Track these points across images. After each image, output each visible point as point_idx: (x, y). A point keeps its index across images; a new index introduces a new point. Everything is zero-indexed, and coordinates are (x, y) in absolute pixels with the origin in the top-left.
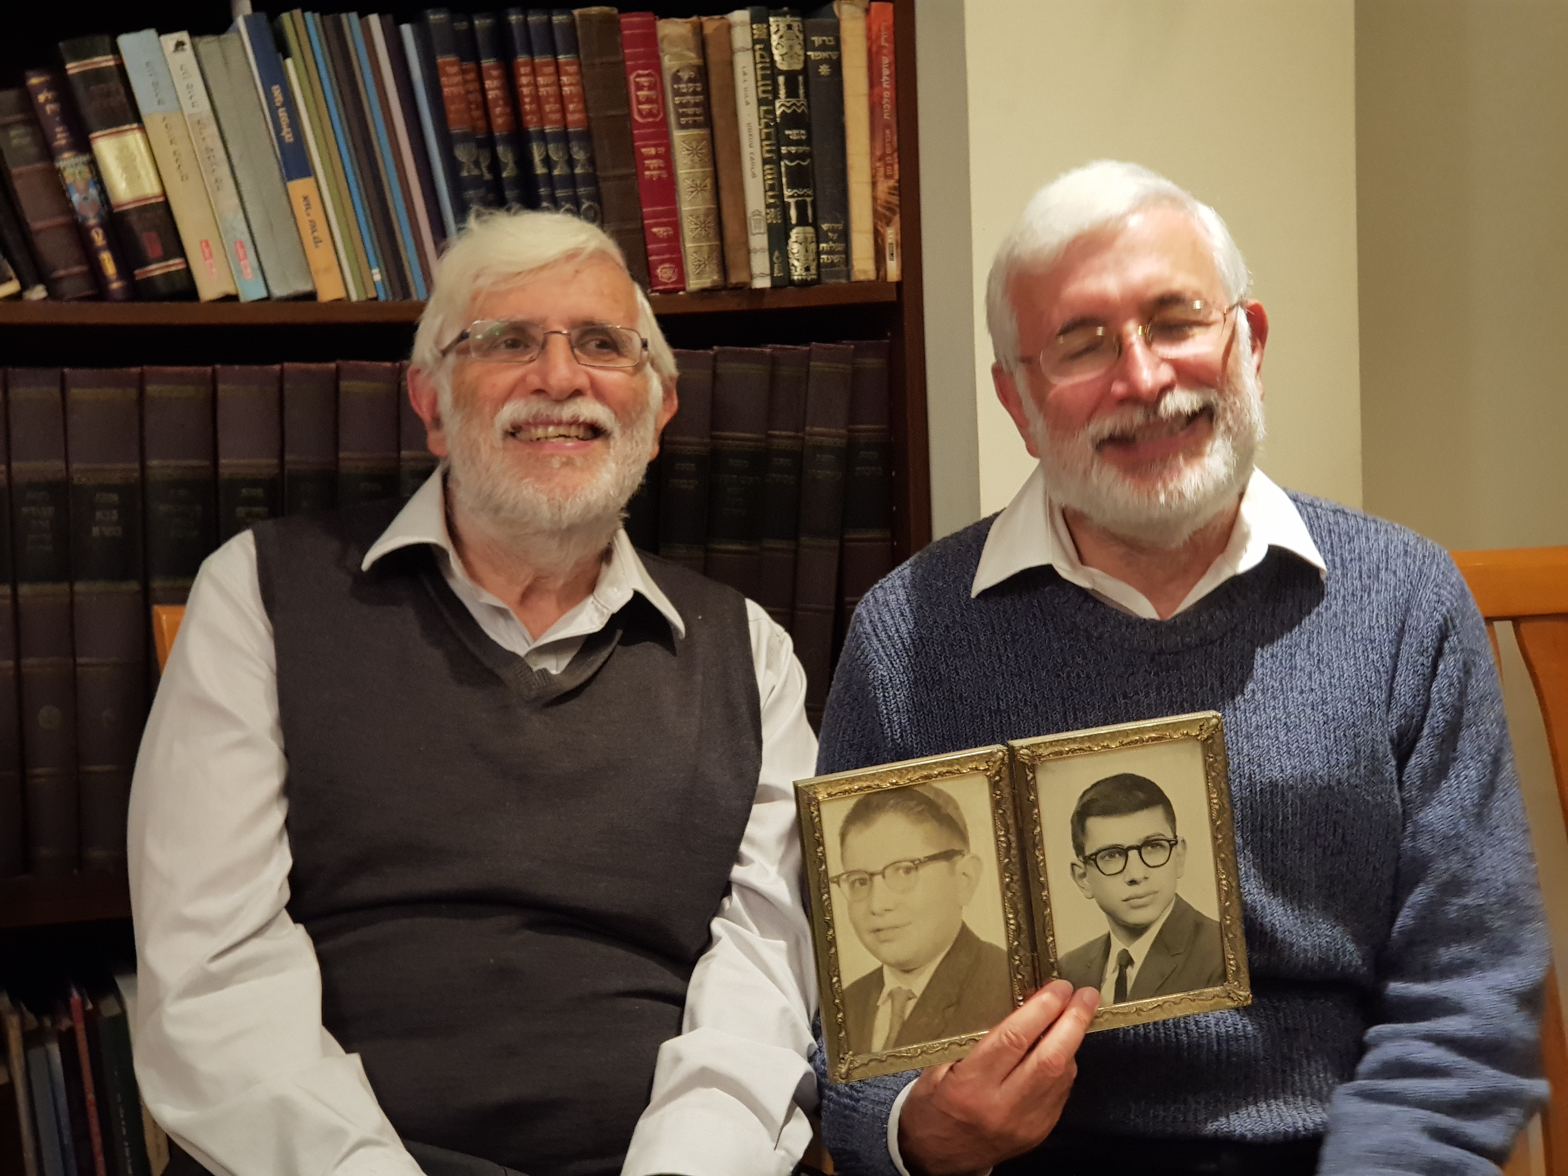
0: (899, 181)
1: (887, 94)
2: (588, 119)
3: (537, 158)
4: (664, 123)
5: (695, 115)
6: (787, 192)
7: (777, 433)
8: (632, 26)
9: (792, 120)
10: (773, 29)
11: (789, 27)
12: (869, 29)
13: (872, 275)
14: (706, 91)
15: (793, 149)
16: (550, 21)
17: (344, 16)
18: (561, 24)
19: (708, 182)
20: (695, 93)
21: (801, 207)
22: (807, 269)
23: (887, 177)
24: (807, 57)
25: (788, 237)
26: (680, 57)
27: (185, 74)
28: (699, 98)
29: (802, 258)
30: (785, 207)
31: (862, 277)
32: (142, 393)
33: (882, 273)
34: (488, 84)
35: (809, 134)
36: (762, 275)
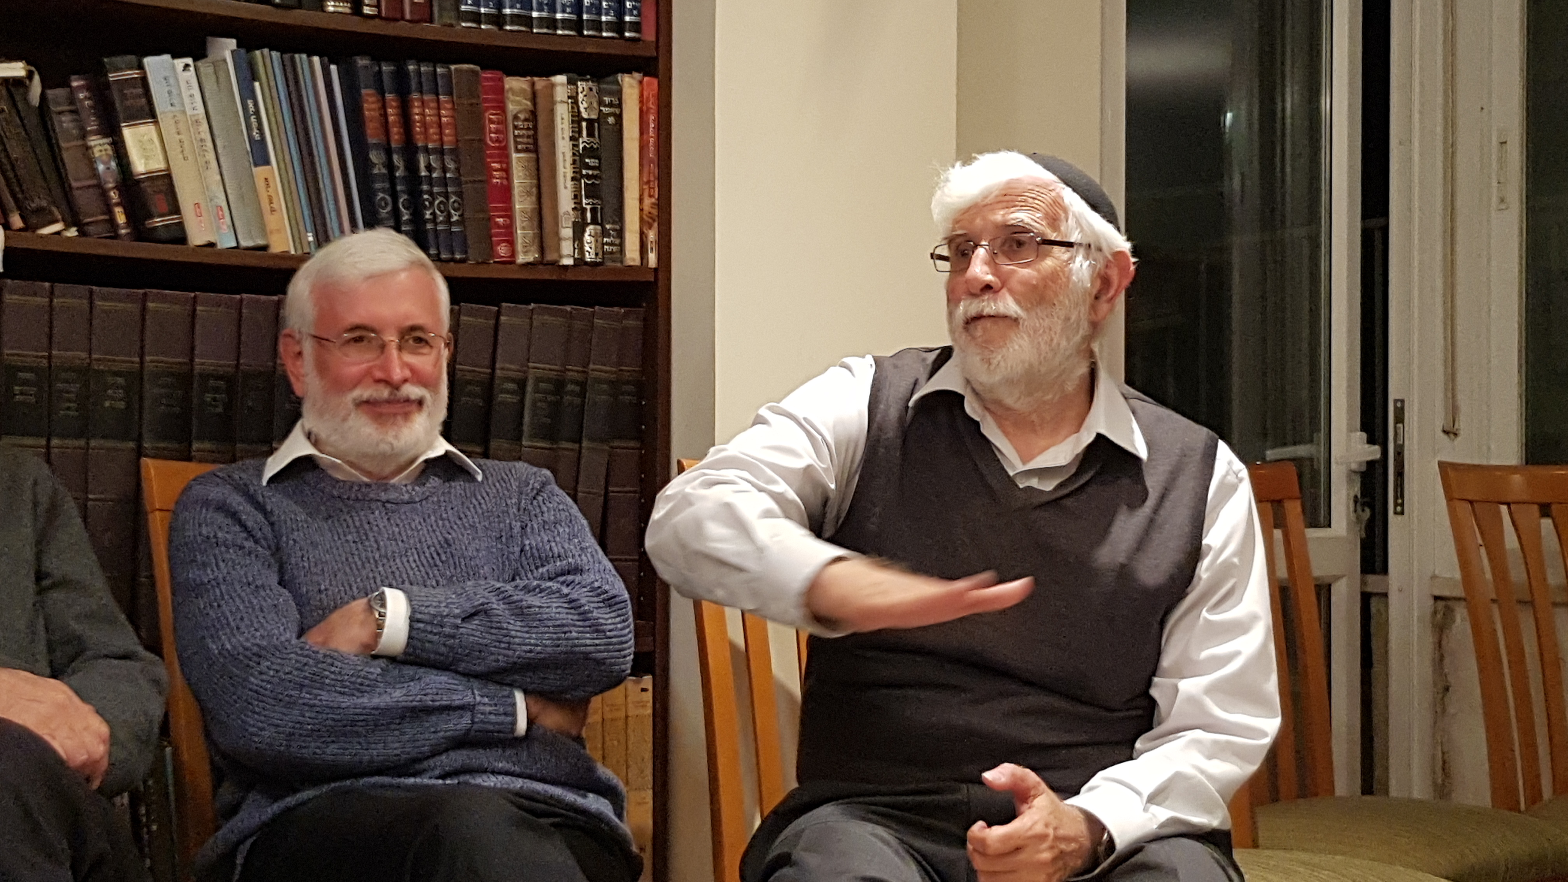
0: (658, 199)
1: (652, 140)
2: (457, 141)
3: (422, 165)
4: (505, 148)
5: (528, 144)
6: (584, 201)
7: (570, 367)
8: (487, 79)
9: (590, 152)
10: (580, 90)
11: (591, 89)
12: (641, 96)
13: (637, 262)
14: (535, 128)
15: (590, 172)
16: (435, 71)
17: (297, 56)
18: (443, 75)
19: (534, 190)
20: (528, 129)
21: (594, 211)
22: (597, 254)
23: (650, 196)
24: (601, 111)
25: (584, 231)
26: (519, 103)
27: (189, 87)
28: (531, 133)
29: (593, 246)
30: (584, 211)
31: (632, 263)
32: (144, 309)
33: (645, 261)
34: (390, 111)
35: (600, 163)
36: (568, 256)
